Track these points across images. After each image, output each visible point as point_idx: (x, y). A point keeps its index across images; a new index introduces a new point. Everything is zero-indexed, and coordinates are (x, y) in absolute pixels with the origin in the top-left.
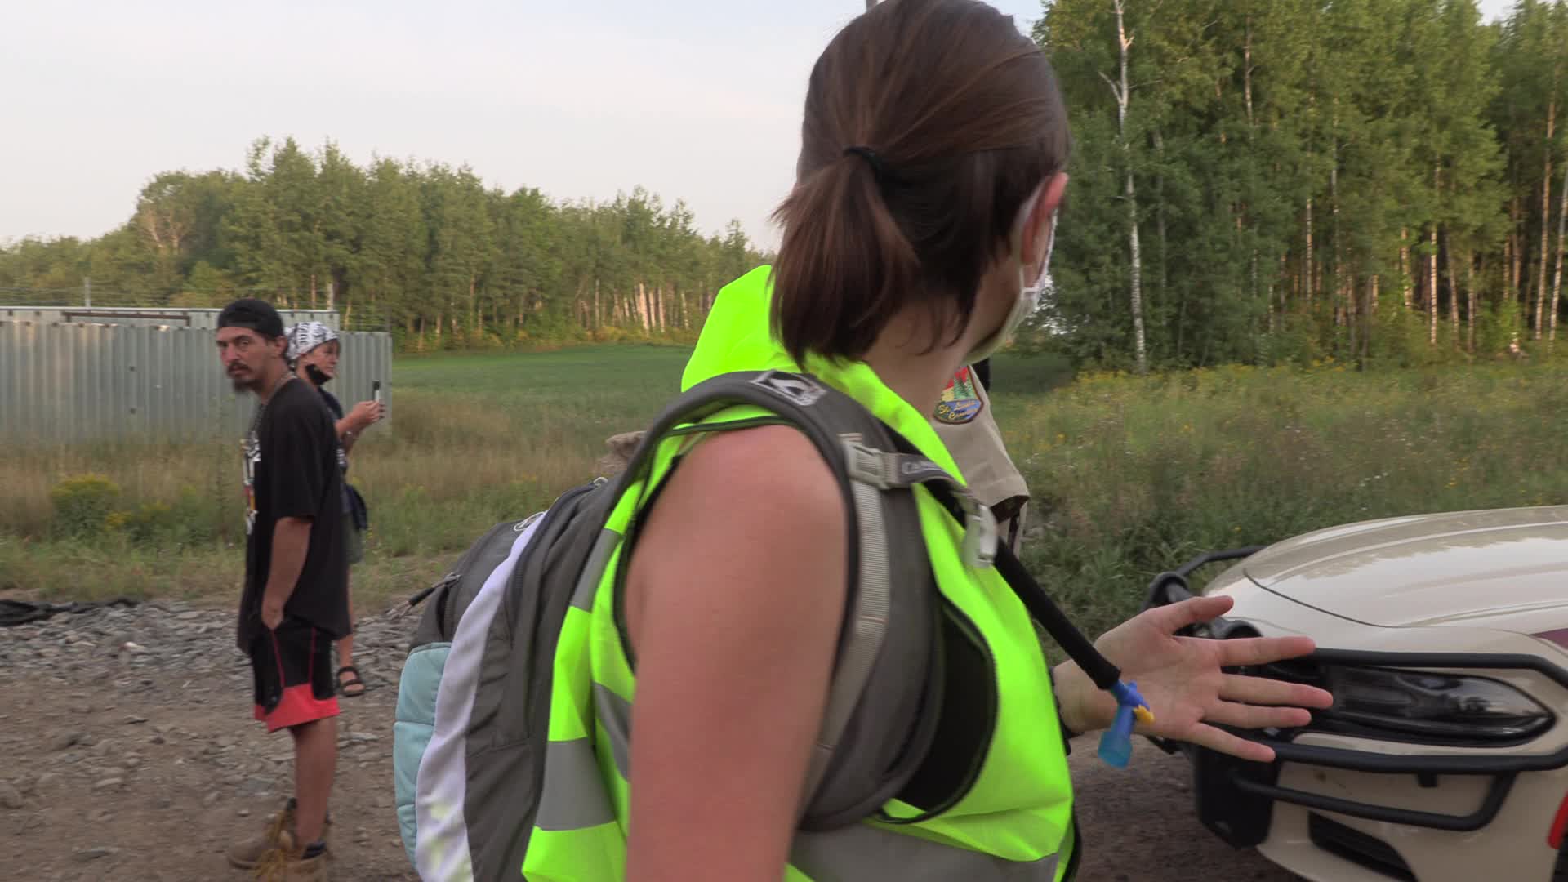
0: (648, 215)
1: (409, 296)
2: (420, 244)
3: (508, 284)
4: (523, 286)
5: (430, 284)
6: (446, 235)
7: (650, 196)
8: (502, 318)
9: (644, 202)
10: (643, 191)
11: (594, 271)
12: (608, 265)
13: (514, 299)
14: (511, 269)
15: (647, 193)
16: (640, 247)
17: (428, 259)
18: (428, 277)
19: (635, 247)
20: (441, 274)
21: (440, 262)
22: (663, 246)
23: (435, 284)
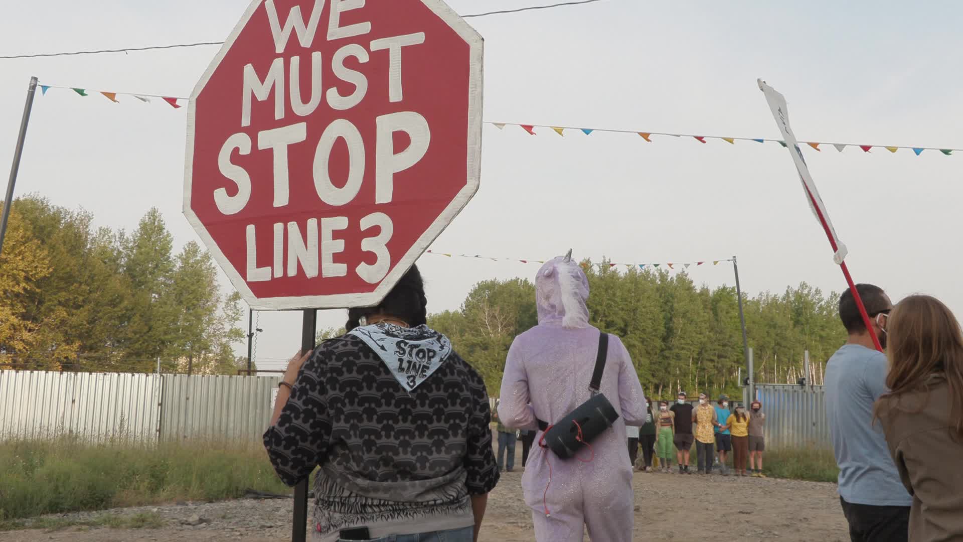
0: (811, 305)
1: (654, 367)
2: (662, 330)
3: (716, 358)
4: (728, 360)
5: (667, 358)
6: (679, 323)
7: (813, 291)
8: (711, 383)
9: (807, 295)
10: (806, 286)
11: (773, 348)
12: (784, 343)
13: (720, 371)
14: (719, 347)
15: (811, 288)
16: (807, 328)
17: (664, 339)
18: (667, 353)
19: (803, 330)
20: (677, 351)
21: (675, 342)
22: (823, 328)
23: (671, 359)
